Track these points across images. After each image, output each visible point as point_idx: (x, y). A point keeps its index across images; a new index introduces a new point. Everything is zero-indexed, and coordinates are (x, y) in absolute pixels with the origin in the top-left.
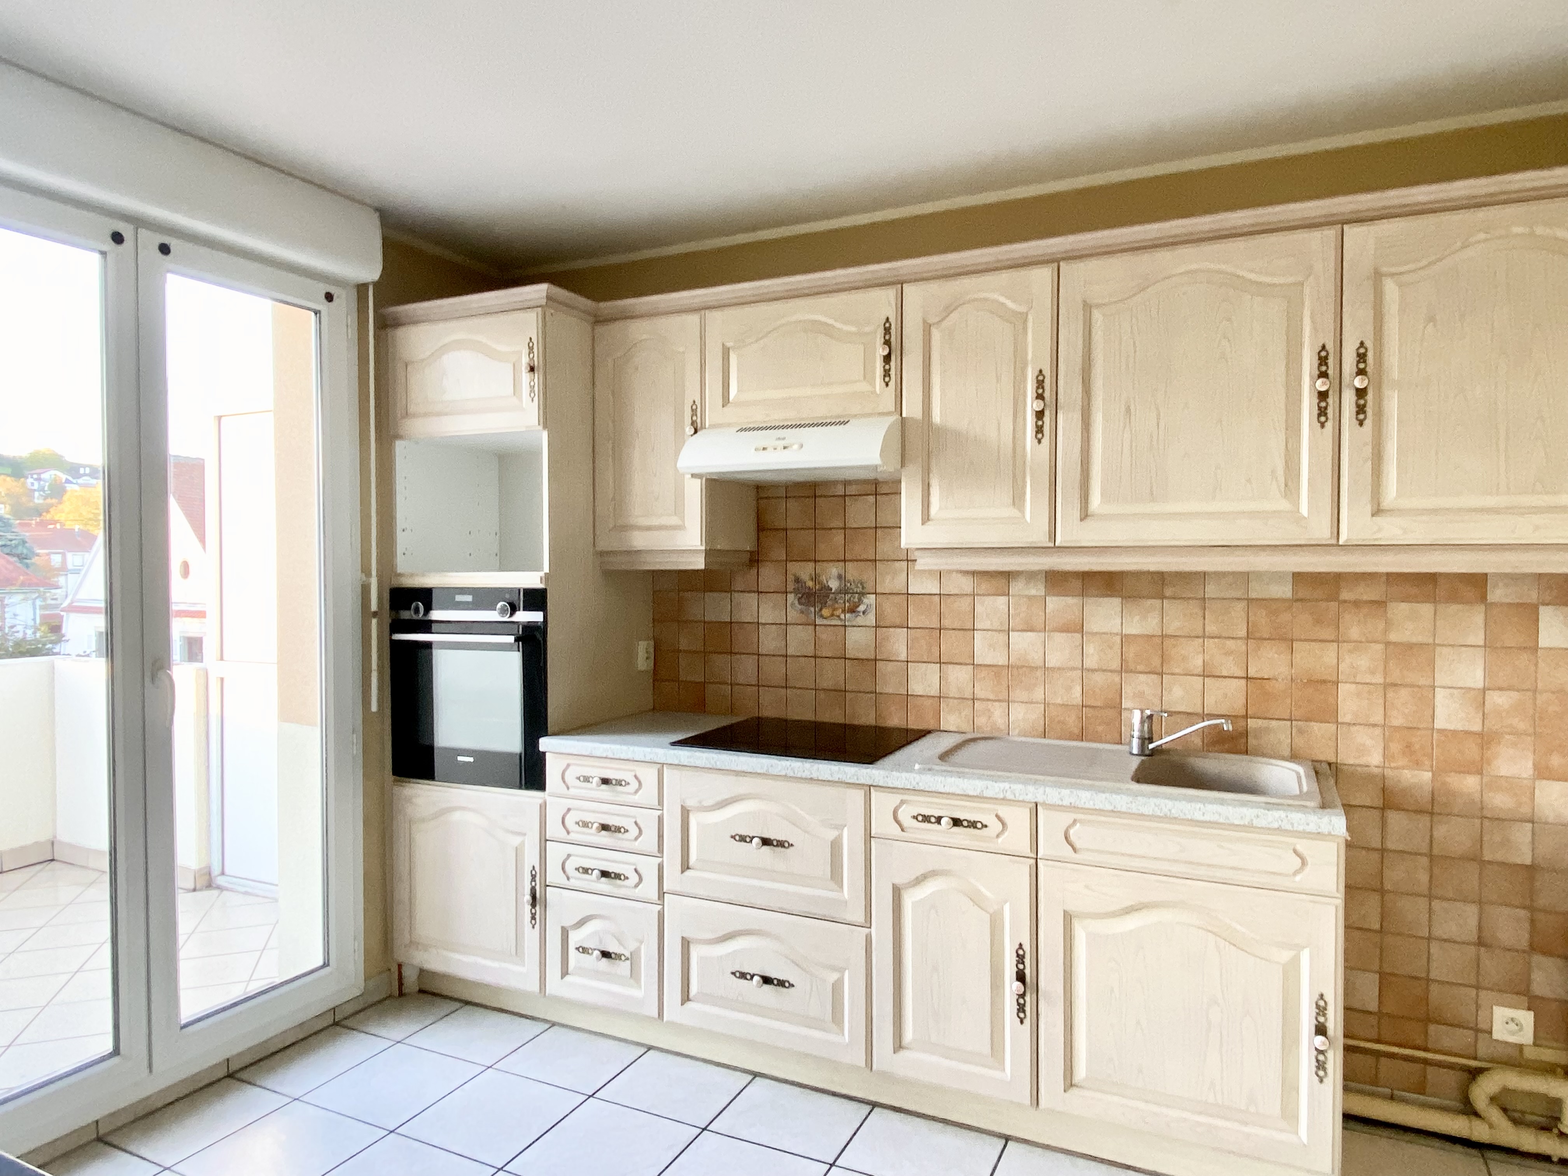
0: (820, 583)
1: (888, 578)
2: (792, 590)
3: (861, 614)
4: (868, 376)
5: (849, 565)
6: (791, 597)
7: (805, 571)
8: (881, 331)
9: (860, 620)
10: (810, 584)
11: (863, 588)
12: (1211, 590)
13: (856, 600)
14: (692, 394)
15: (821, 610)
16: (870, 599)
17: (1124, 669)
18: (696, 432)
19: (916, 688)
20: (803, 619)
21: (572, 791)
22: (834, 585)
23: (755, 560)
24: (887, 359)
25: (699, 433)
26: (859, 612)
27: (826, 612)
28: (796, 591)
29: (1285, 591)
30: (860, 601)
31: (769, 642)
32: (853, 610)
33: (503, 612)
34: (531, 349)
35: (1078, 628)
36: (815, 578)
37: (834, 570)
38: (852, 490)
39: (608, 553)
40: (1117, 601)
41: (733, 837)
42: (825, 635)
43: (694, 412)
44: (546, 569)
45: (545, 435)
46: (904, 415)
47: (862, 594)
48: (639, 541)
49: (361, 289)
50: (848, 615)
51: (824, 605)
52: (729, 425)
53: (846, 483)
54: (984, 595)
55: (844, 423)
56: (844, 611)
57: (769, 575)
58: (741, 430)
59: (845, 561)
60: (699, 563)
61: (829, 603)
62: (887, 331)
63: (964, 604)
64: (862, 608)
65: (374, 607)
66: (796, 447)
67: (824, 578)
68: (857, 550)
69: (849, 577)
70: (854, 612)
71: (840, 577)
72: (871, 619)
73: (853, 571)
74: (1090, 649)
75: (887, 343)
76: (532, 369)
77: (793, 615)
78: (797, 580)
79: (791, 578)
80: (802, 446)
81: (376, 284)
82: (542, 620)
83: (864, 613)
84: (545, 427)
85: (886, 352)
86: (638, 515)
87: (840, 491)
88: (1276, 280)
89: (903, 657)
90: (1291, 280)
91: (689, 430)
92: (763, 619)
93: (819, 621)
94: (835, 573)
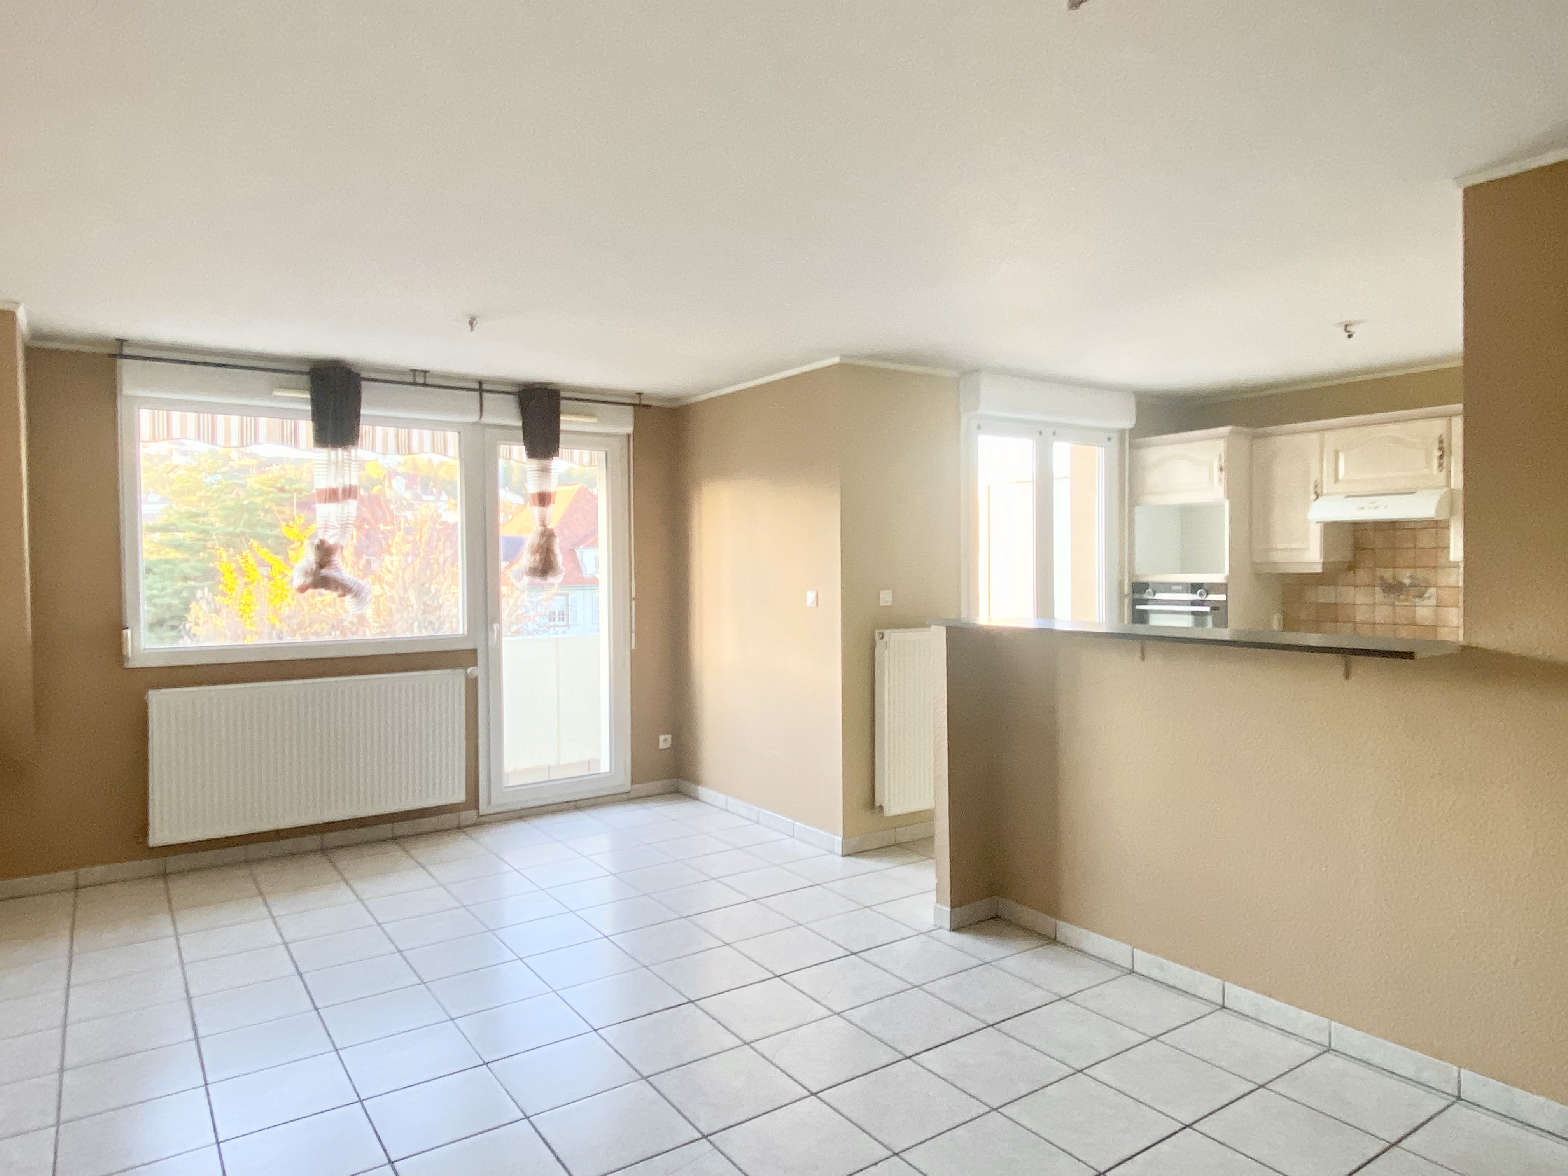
0: (1398, 580)
1: (1444, 579)
2: (1378, 584)
3: (1426, 599)
4: (1429, 465)
5: (1418, 570)
6: (1378, 589)
7: (1388, 574)
8: (1437, 442)
9: (1426, 602)
10: (1390, 581)
11: (1428, 583)
13: (1423, 590)
14: (1314, 477)
15: (1399, 596)
16: (1432, 591)
18: (1317, 497)
20: (1385, 601)
22: (1407, 581)
23: (1352, 566)
24: (1441, 457)
25: (1320, 498)
26: (1425, 597)
27: (1402, 597)
28: (1381, 585)
30: (1425, 591)
31: (1361, 616)
32: (1420, 597)
33: (1201, 594)
34: (1220, 459)
36: (1394, 578)
37: (1408, 573)
38: (1418, 526)
39: (1259, 564)
42: (1401, 611)
43: (1316, 486)
44: (1227, 572)
45: (1227, 504)
46: (1453, 487)
47: (1427, 587)
48: (1277, 557)
49: (1122, 432)
50: (1417, 600)
51: (1400, 593)
52: (1339, 494)
55: (1413, 493)
56: (1414, 598)
57: (1362, 575)
58: (1348, 497)
59: (1415, 567)
60: (1318, 569)
61: (1405, 592)
62: (1441, 442)
64: (1427, 595)
65: (1126, 592)
66: (1382, 508)
67: (1401, 577)
68: (1423, 561)
69: (1418, 577)
71: (1411, 577)
72: (1432, 602)
73: (1420, 573)
75: (1441, 449)
76: (1221, 469)
77: (1379, 599)
78: (1382, 578)
79: (1377, 577)
80: (1386, 507)
81: (1131, 430)
82: (1225, 599)
83: (1428, 598)
84: (1228, 498)
85: (1440, 453)
86: (1279, 543)
87: (1412, 526)
91: (1313, 496)
92: (1358, 602)
93: (1397, 603)
94: (1408, 574)
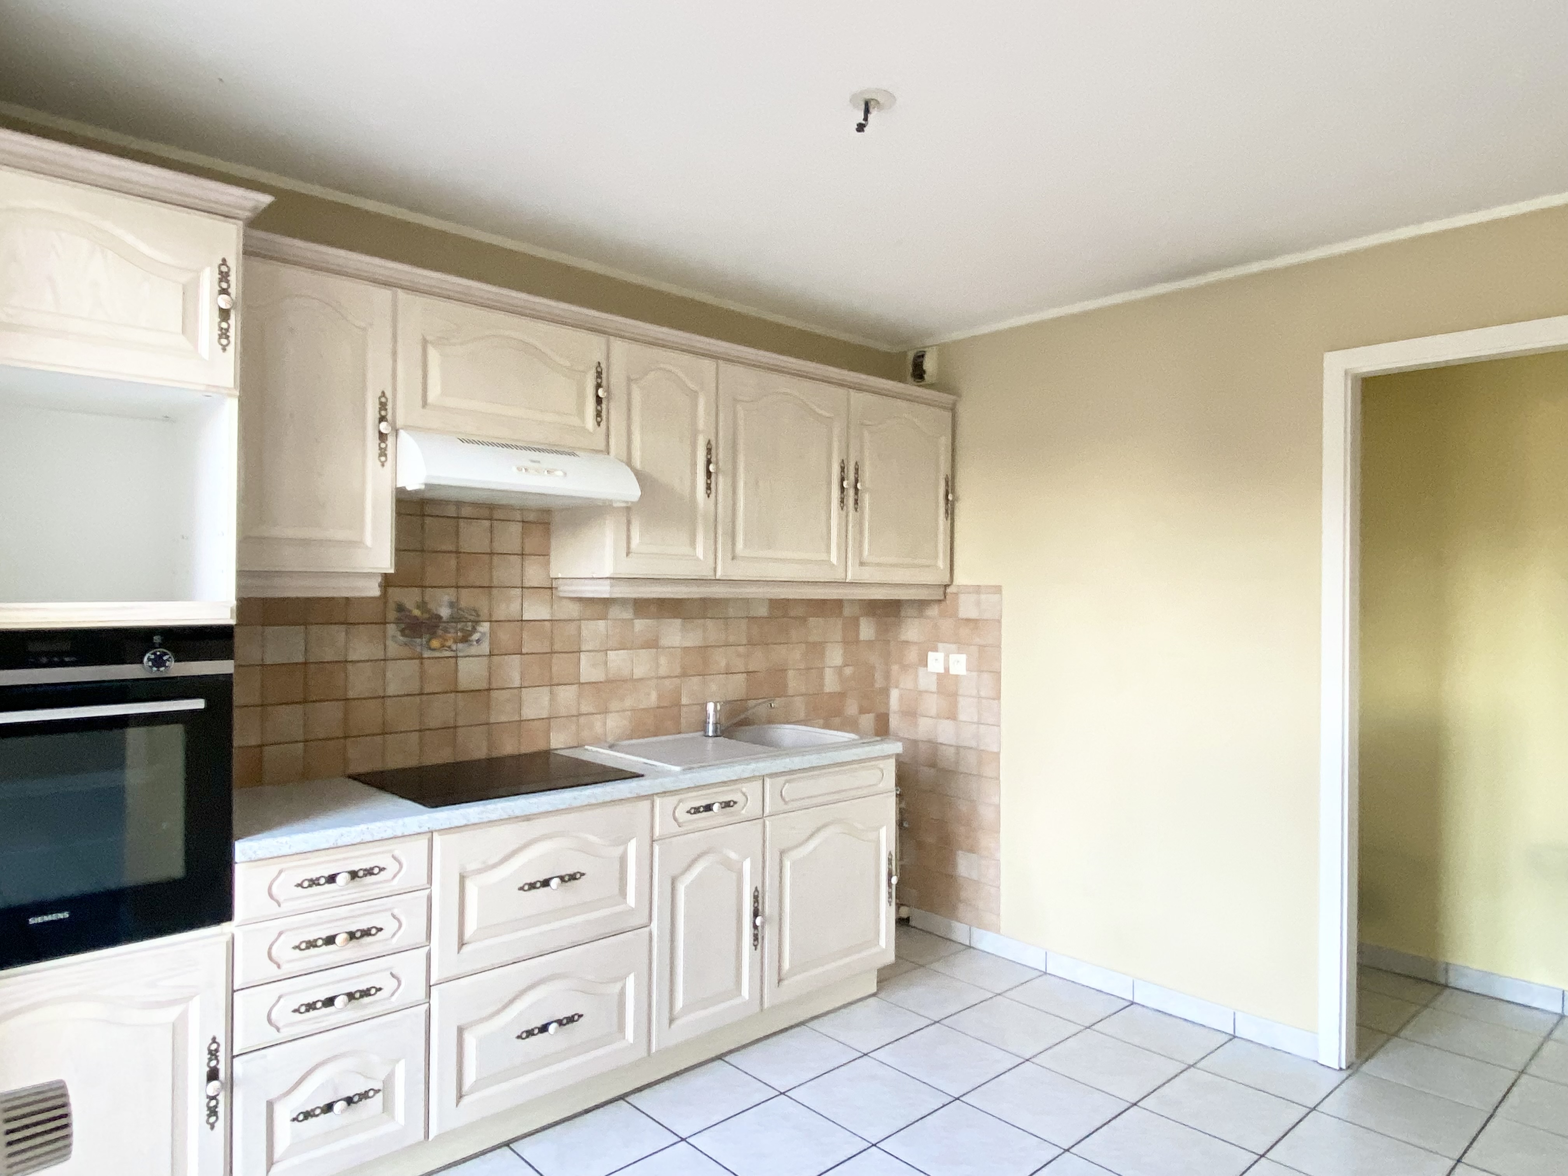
0: (429, 611)
1: (503, 606)
2: (393, 619)
3: (475, 643)
5: (464, 592)
6: (392, 629)
7: (409, 597)
9: (474, 650)
10: (417, 612)
11: (478, 615)
12: (731, 612)
13: (470, 628)
14: (378, 384)
15: (430, 640)
16: (485, 627)
17: (684, 675)
19: (529, 712)
20: (405, 652)
21: (286, 907)
22: (445, 612)
26: (472, 641)
27: (435, 643)
28: (398, 621)
29: (763, 611)
30: (474, 630)
31: (359, 684)
32: (465, 639)
33: (157, 664)
35: (652, 644)
36: (422, 605)
37: (447, 596)
38: (466, 512)
40: (678, 622)
41: (521, 889)
42: (432, 669)
44: (229, 596)
47: (477, 622)
48: (284, 558)
50: (460, 646)
51: (433, 635)
52: (437, 431)
53: (459, 504)
54: (588, 619)
56: (455, 642)
59: (457, 587)
61: (440, 632)
63: (571, 628)
64: (476, 636)
67: (432, 606)
68: (473, 576)
69: (463, 604)
70: (467, 641)
71: (452, 605)
72: (485, 648)
73: (467, 599)
74: (663, 660)
77: (393, 648)
78: (400, 608)
79: (391, 605)
82: (229, 672)
83: (478, 641)
86: (289, 523)
87: (451, 511)
88: (821, 412)
89: (517, 684)
90: (827, 415)
92: (352, 657)
93: (427, 654)
94: (446, 598)
